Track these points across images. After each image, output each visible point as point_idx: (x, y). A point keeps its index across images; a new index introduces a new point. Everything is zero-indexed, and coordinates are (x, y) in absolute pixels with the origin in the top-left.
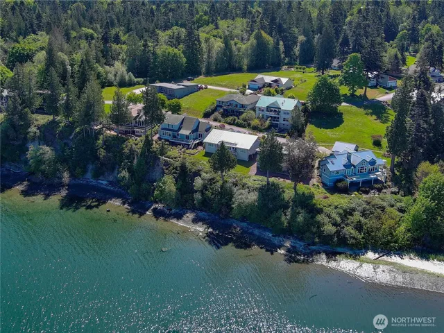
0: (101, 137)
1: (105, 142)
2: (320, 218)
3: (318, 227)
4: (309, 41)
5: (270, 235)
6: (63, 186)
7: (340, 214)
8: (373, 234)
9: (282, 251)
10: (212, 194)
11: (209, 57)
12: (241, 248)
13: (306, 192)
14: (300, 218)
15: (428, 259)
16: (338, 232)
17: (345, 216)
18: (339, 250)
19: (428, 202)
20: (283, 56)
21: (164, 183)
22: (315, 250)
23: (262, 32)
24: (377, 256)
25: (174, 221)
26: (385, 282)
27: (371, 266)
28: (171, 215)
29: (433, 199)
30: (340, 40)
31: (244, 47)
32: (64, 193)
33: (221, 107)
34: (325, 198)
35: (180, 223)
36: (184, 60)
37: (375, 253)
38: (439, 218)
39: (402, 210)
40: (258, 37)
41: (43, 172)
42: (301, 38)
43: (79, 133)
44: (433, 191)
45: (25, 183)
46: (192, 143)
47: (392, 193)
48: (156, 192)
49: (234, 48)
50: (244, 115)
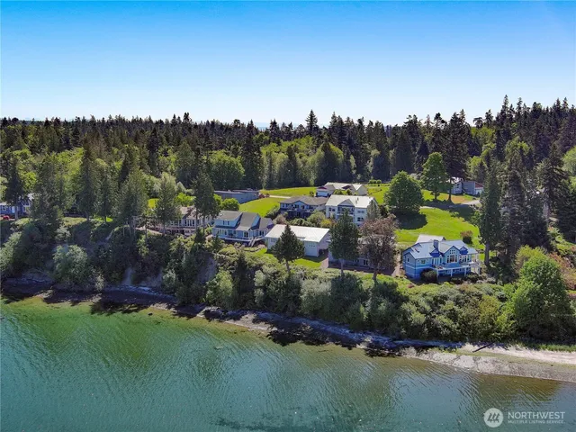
0: (144, 237)
1: (148, 241)
2: (405, 306)
3: (405, 318)
4: (383, 155)
5: (347, 331)
6: (96, 293)
7: (429, 302)
8: (470, 324)
9: (362, 346)
10: (277, 288)
11: (270, 169)
12: (313, 344)
13: (388, 281)
14: (382, 307)
15: (537, 349)
16: (428, 322)
17: (436, 305)
18: (431, 343)
19: (531, 285)
20: (354, 172)
21: (219, 280)
22: (401, 345)
23: (331, 145)
24: (477, 347)
25: (231, 322)
26: (489, 372)
27: (470, 358)
28: (227, 316)
29: (538, 281)
30: (418, 148)
31: (310, 160)
32: (96, 299)
33: (285, 210)
34: (411, 287)
35: (238, 323)
36: (242, 170)
37: (474, 345)
38: (546, 302)
39: (502, 299)
40: (326, 149)
41: (72, 277)
42: (375, 152)
43: (118, 232)
44: (536, 273)
45: (49, 291)
46: (251, 240)
47: (489, 282)
48: (209, 292)
49: (299, 161)
50: (312, 216)
